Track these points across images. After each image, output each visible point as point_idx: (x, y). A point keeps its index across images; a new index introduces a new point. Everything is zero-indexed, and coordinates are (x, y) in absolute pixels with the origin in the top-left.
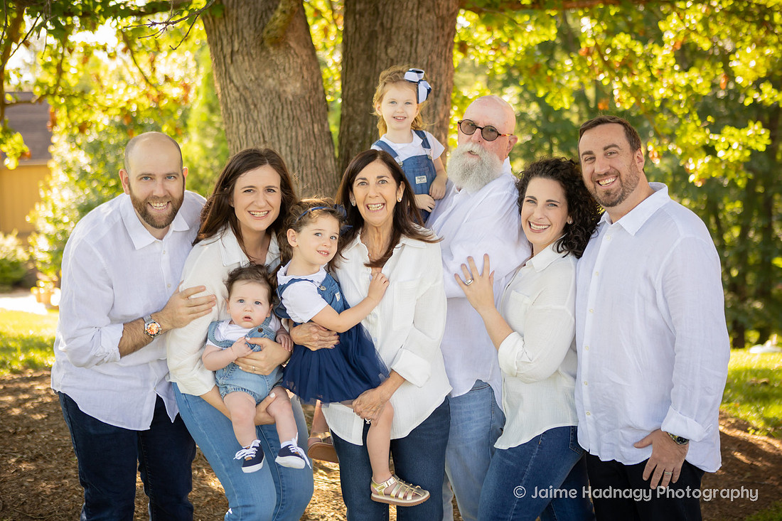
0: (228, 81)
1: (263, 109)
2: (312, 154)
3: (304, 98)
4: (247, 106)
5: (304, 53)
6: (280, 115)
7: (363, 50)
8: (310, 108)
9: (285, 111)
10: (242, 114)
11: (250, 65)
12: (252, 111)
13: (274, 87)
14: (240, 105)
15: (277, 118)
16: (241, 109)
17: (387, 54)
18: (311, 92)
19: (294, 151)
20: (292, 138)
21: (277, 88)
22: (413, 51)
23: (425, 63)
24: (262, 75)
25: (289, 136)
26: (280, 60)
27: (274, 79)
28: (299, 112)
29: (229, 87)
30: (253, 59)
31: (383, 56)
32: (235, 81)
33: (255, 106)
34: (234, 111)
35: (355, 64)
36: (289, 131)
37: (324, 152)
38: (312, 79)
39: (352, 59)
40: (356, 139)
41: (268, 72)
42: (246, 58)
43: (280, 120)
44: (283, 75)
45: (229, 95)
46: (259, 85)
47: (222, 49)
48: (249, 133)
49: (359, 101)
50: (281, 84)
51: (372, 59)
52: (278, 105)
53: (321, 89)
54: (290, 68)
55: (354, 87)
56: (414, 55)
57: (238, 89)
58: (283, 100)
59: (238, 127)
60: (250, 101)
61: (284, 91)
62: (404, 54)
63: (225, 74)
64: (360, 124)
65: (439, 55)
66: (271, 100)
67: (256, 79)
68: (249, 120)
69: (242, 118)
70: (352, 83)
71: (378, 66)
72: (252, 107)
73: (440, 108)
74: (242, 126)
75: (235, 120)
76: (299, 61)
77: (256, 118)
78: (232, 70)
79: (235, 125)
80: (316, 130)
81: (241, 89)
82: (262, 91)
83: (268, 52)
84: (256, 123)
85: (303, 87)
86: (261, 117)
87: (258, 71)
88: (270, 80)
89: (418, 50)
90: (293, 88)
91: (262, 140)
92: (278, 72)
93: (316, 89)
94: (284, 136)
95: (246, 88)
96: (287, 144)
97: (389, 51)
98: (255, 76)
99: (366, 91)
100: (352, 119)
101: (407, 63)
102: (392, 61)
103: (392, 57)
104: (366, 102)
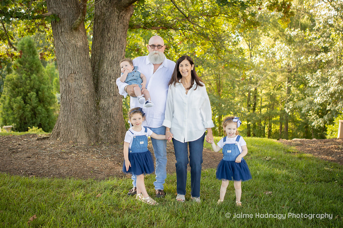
0: (59, 41)
1: (70, 49)
2: (85, 64)
3: (83, 47)
5: (84, 33)
6: (76, 52)
7: (100, 34)
8: (85, 50)
9: (77, 50)
10: (64, 51)
11: (67, 36)
15: (75, 53)
16: (63, 49)
17: (108, 35)
18: (85, 45)
19: (80, 63)
21: (75, 43)
22: (116, 35)
23: (119, 38)
24: (71, 39)
25: (78, 58)
26: (76, 35)
28: (81, 51)
29: (60, 43)
30: (68, 34)
31: (107, 36)
32: (62, 41)
33: (68, 48)
34: (61, 50)
36: (78, 57)
38: (85, 41)
40: (97, 61)
41: (73, 38)
42: (66, 34)
43: (76, 53)
44: (77, 40)
45: (59, 45)
46: (69, 42)
47: (58, 31)
48: (65, 57)
49: (98, 49)
50: (76, 42)
51: (103, 37)
52: (75, 49)
53: (88, 45)
54: (79, 37)
56: (116, 36)
57: (62, 43)
58: (77, 47)
59: (62, 55)
60: (66, 47)
61: (77, 44)
62: (113, 35)
63: (58, 38)
64: (98, 56)
65: (123, 36)
66: (73, 47)
67: (69, 40)
68: (66, 53)
70: (96, 44)
71: (105, 39)
72: (67, 49)
73: (123, 52)
74: (63, 55)
75: (61, 53)
76: (82, 35)
77: (68, 52)
78: (61, 37)
80: (86, 57)
81: (64, 43)
82: (70, 44)
83: (73, 32)
84: (68, 54)
85: (83, 44)
86: (70, 52)
87: (69, 38)
88: (73, 41)
89: (117, 35)
90: (80, 44)
91: (70, 59)
92: (75, 38)
93: (86, 45)
94: (77, 58)
95: (65, 43)
97: (109, 34)
98: (68, 39)
99: (100, 46)
100: (96, 55)
101: (114, 38)
102: (109, 37)
103: (109, 36)
104: (101, 50)
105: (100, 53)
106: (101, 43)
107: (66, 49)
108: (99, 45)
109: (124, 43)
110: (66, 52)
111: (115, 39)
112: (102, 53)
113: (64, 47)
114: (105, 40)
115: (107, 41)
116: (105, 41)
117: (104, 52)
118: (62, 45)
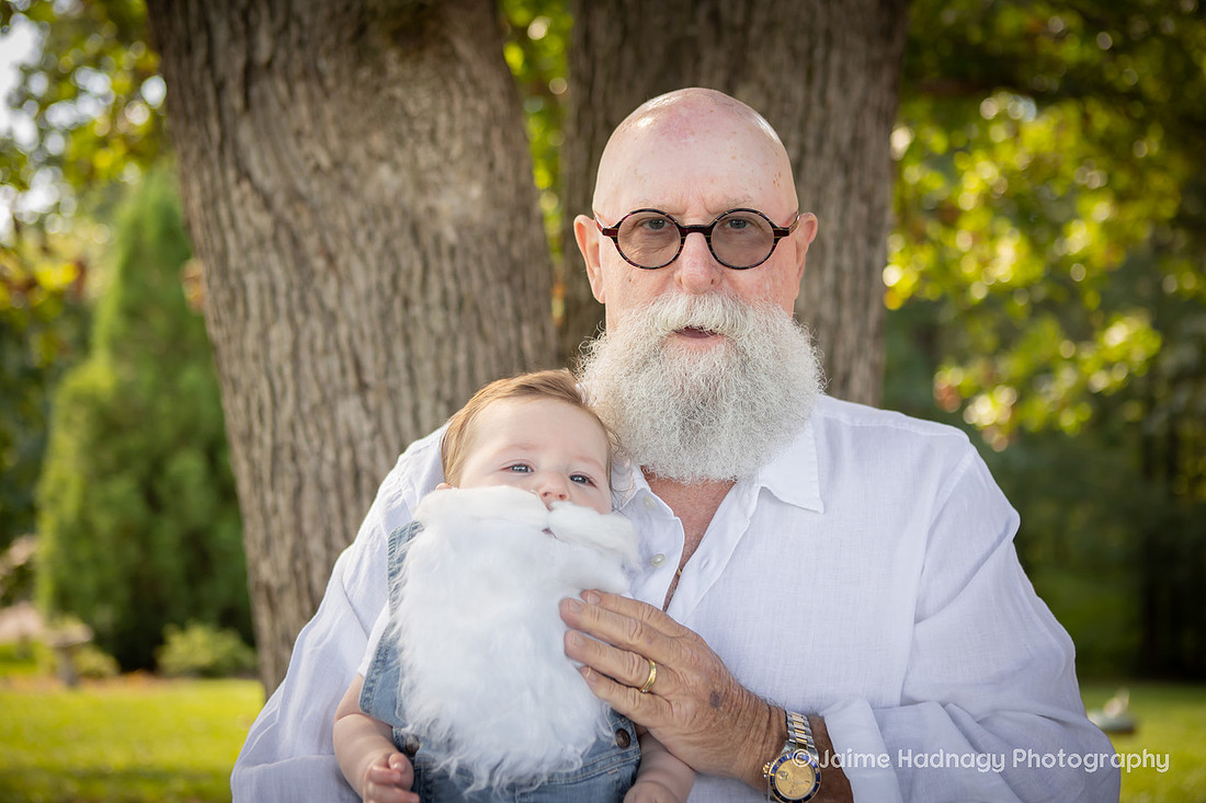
0: (232, 175)
1: (357, 268)
3: (493, 235)
4: (301, 262)
6: (415, 294)
8: (511, 273)
9: (433, 279)
10: (282, 288)
11: (316, 116)
12: (317, 281)
13: (400, 193)
14: (273, 258)
15: (407, 303)
16: (278, 272)
18: (512, 219)
20: (454, 372)
21: (407, 199)
24: (358, 153)
25: (446, 365)
26: (420, 99)
27: (396, 168)
28: (476, 283)
29: (236, 196)
30: (327, 94)
32: (258, 173)
33: (331, 259)
34: (251, 280)
36: (447, 347)
41: (378, 141)
42: (300, 89)
43: (417, 310)
44: (427, 156)
46: (345, 187)
48: (305, 354)
50: (421, 187)
52: (410, 259)
54: (450, 131)
57: (267, 204)
58: (427, 239)
59: (263, 336)
60: (311, 243)
61: (432, 211)
66: (387, 242)
67: (337, 165)
68: (306, 311)
69: (282, 302)
72: (319, 263)
74: (280, 334)
75: (254, 309)
76: (482, 108)
77: (330, 301)
78: (246, 136)
79: (253, 328)
80: (527, 345)
81: (279, 199)
82: (354, 209)
83: (381, 70)
84: (331, 319)
85: (494, 202)
86: (349, 298)
87: (342, 136)
88: (384, 172)
90: (460, 201)
92: (410, 141)
95: (296, 197)
96: (438, 395)
98: (330, 155)
113: (284, 240)
118: (265, 221)
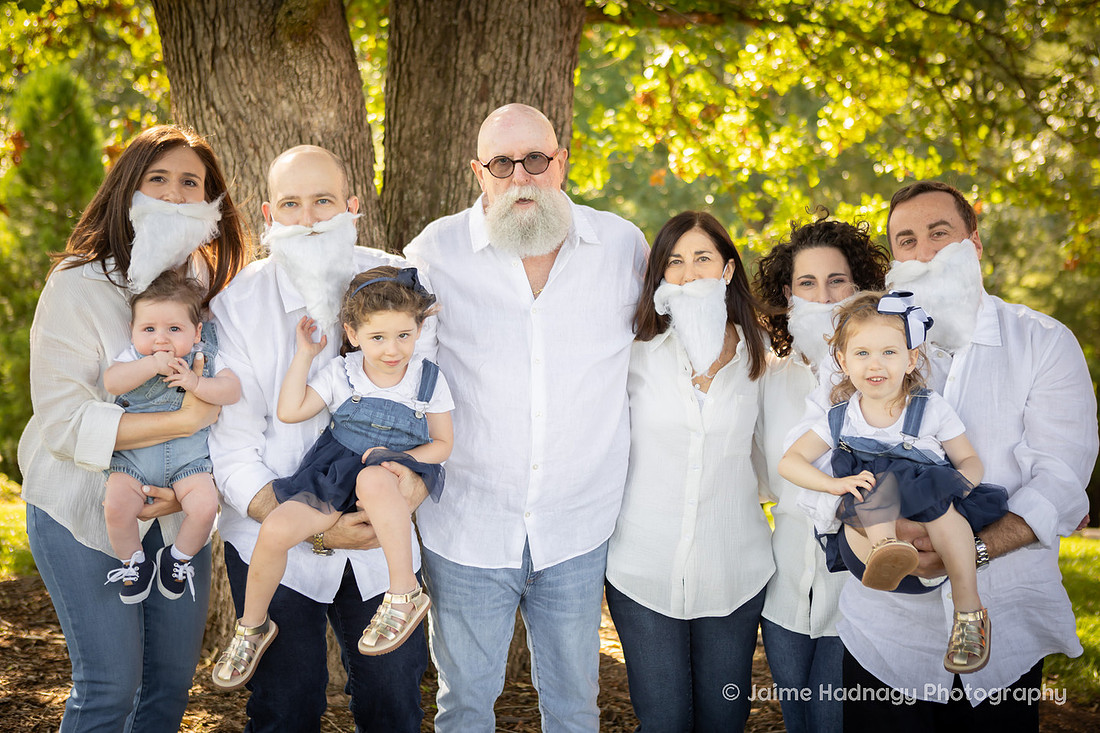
0: (204, 103)
1: (270, 154)
3: (342, 137)
5: (343, 57)
7: (432, 59)
8: (351, 157)
11: (249, 75)
12: (249, 160)
13: (292, 115)
14: (226, 147)
16: (229, 154)
17: (476, 67)
18: (352, 128)
21: (295, 118)
22: (522, 63)
23: (541, 84)
24: (271, 93)
26: (303, 67)
27: (290, 102)
29: (206, 114)
30: (255, 64)
31: (469, 69)
32: (218, 103)
33: (256, 149)
35: (415, 83)
37: (371, 234)
38: (354, 105)
39: (409, 74)
40: (416, 214)
41: (281, 88)
42: (241, 61)
44: (306, 96)
46: (264, 112)
47: (193, 44)
49: (421, 148)
50: (303, 112)
51: (446, 74)
53: (365, 123)
54: (319, 84)
55: (413, 123)
56: (523, 70)
57: (223, 120)
60: (246, 141)
61: (309, 124)
62: (507, 67)
63: (199, 90)
64: (423, 188)
65: (562, 72)
67: (260, 100)
68: (243, 176)
70: (409, 116)
71: (459, 87)
72: (251, 151)
76: (335, 71)
77: (256, 171)
78: (212, 83)
81: (230, 118)
82: (269, 123)
83: (283, 52)
85: (341, 119)
87: (263, 85)
88: (284, 103)
89: (530, 61)
90: (323, 119)
92: (298, 89)
93: (359, 125)
95: (238, 116)
97: (481, 61)
98: (257, 95)
99: (434, 130)
100: (407, 179)
101: (510, 84)
102: (486, 78)
103: (486, 71)
104: (435, 151)
105: (435, 169)
106: (438, 112)
107: (241, 150)
108: (425, 124)
109: (563, 108)
110: (246, 170)
111: (519, 88)
112: (446, 170)
113: (232, 138)
114: (458, 93)
115: (473, 102)
116: (462, 100)
117: (454, 164)
118: (222, 128)
